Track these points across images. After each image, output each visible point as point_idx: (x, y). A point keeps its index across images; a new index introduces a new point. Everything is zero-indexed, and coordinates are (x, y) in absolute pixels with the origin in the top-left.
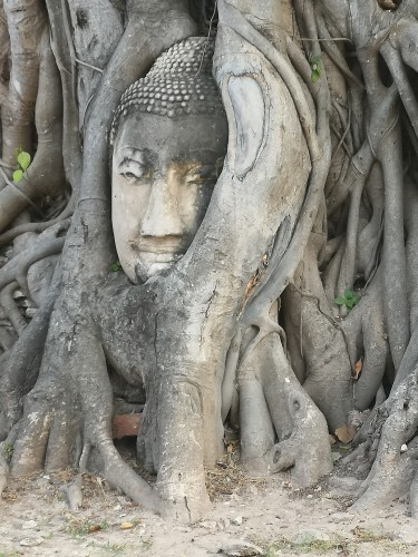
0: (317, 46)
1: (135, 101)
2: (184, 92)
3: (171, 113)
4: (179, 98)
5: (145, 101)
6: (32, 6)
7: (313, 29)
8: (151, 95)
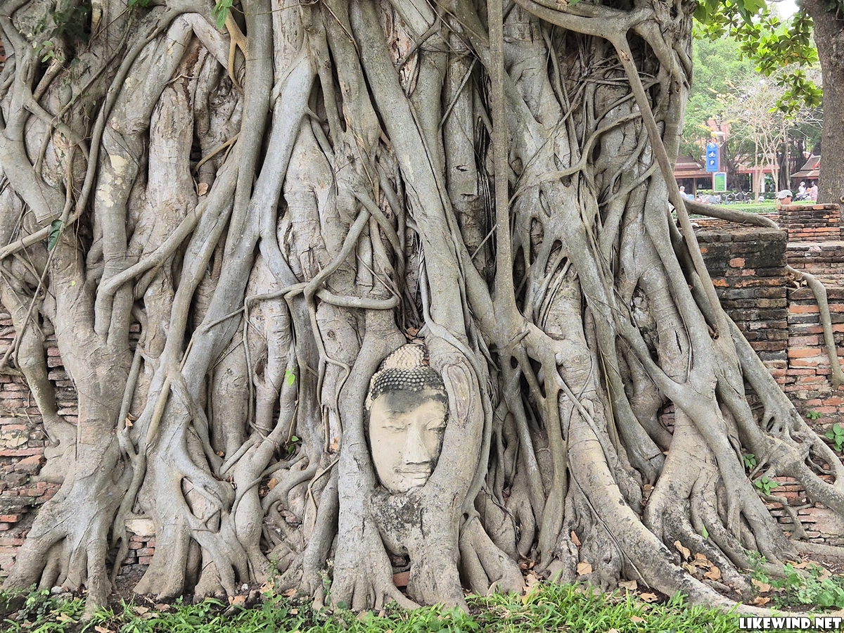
0: (478, 348)
1: (389, 383)
2: (420, 376)
3: (415, 389)
4: (418, 380)
5: (397, 383)
6: (286, 329)
7: (475, 338)
8: (400, 379)
